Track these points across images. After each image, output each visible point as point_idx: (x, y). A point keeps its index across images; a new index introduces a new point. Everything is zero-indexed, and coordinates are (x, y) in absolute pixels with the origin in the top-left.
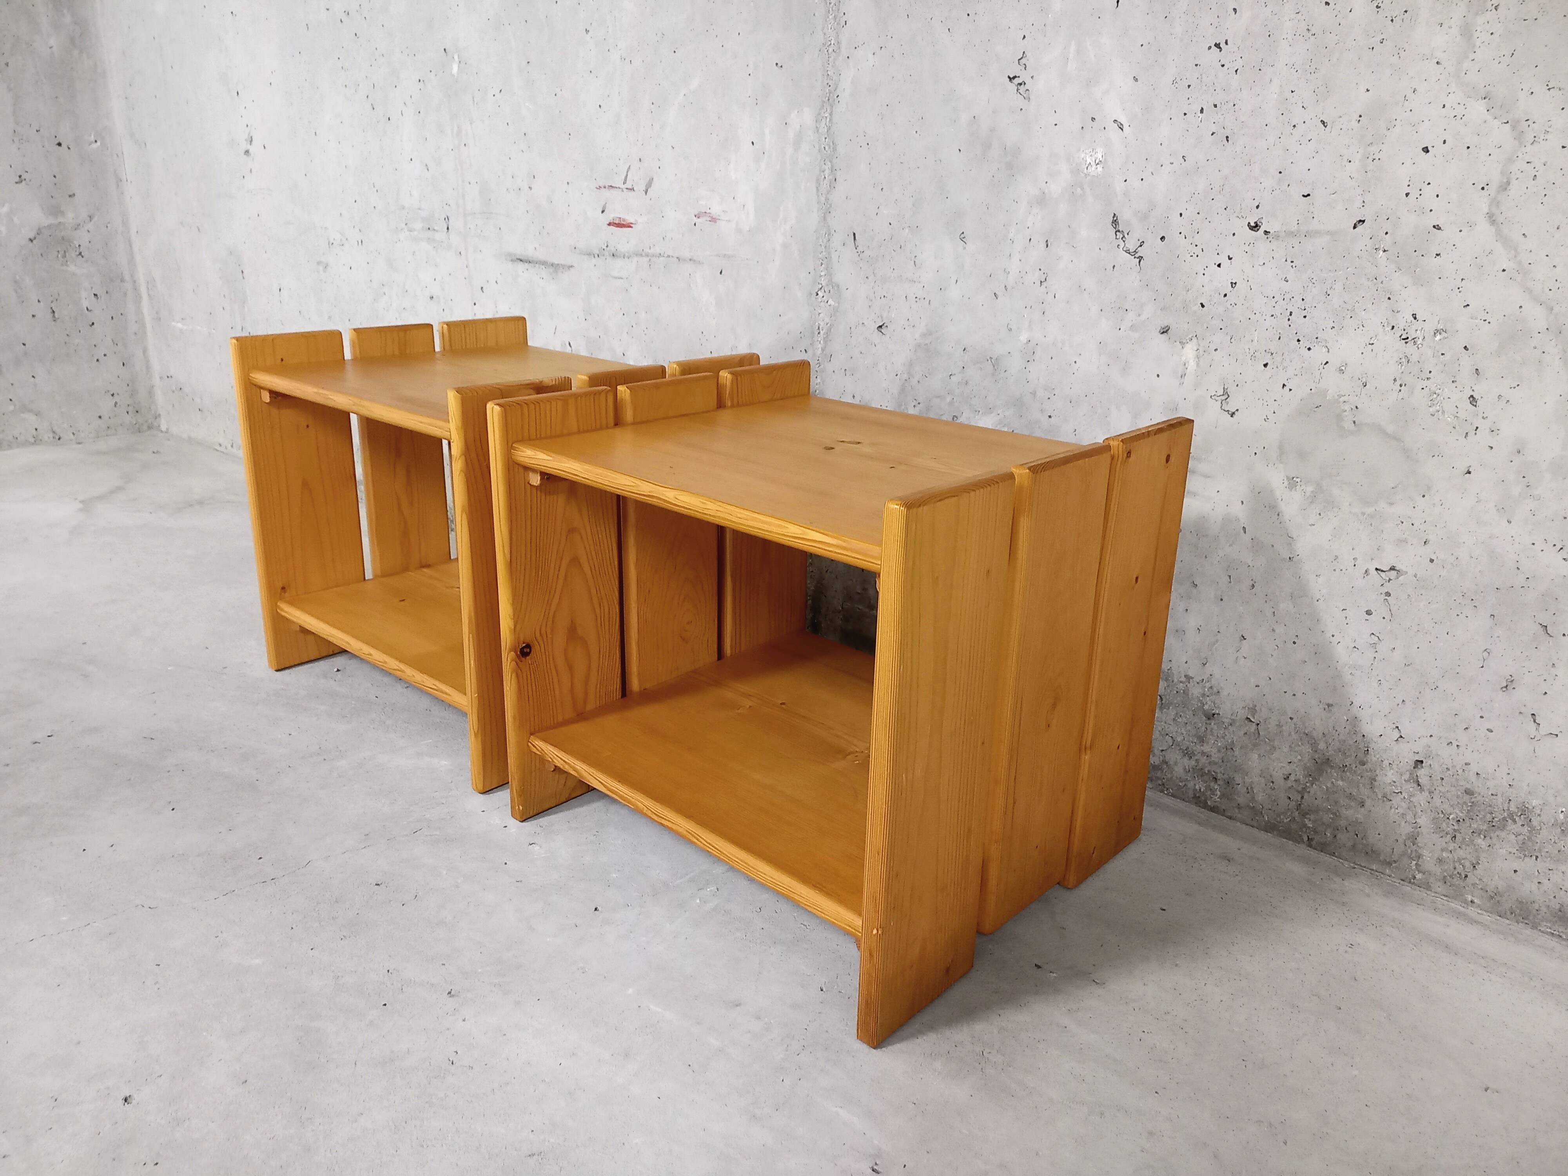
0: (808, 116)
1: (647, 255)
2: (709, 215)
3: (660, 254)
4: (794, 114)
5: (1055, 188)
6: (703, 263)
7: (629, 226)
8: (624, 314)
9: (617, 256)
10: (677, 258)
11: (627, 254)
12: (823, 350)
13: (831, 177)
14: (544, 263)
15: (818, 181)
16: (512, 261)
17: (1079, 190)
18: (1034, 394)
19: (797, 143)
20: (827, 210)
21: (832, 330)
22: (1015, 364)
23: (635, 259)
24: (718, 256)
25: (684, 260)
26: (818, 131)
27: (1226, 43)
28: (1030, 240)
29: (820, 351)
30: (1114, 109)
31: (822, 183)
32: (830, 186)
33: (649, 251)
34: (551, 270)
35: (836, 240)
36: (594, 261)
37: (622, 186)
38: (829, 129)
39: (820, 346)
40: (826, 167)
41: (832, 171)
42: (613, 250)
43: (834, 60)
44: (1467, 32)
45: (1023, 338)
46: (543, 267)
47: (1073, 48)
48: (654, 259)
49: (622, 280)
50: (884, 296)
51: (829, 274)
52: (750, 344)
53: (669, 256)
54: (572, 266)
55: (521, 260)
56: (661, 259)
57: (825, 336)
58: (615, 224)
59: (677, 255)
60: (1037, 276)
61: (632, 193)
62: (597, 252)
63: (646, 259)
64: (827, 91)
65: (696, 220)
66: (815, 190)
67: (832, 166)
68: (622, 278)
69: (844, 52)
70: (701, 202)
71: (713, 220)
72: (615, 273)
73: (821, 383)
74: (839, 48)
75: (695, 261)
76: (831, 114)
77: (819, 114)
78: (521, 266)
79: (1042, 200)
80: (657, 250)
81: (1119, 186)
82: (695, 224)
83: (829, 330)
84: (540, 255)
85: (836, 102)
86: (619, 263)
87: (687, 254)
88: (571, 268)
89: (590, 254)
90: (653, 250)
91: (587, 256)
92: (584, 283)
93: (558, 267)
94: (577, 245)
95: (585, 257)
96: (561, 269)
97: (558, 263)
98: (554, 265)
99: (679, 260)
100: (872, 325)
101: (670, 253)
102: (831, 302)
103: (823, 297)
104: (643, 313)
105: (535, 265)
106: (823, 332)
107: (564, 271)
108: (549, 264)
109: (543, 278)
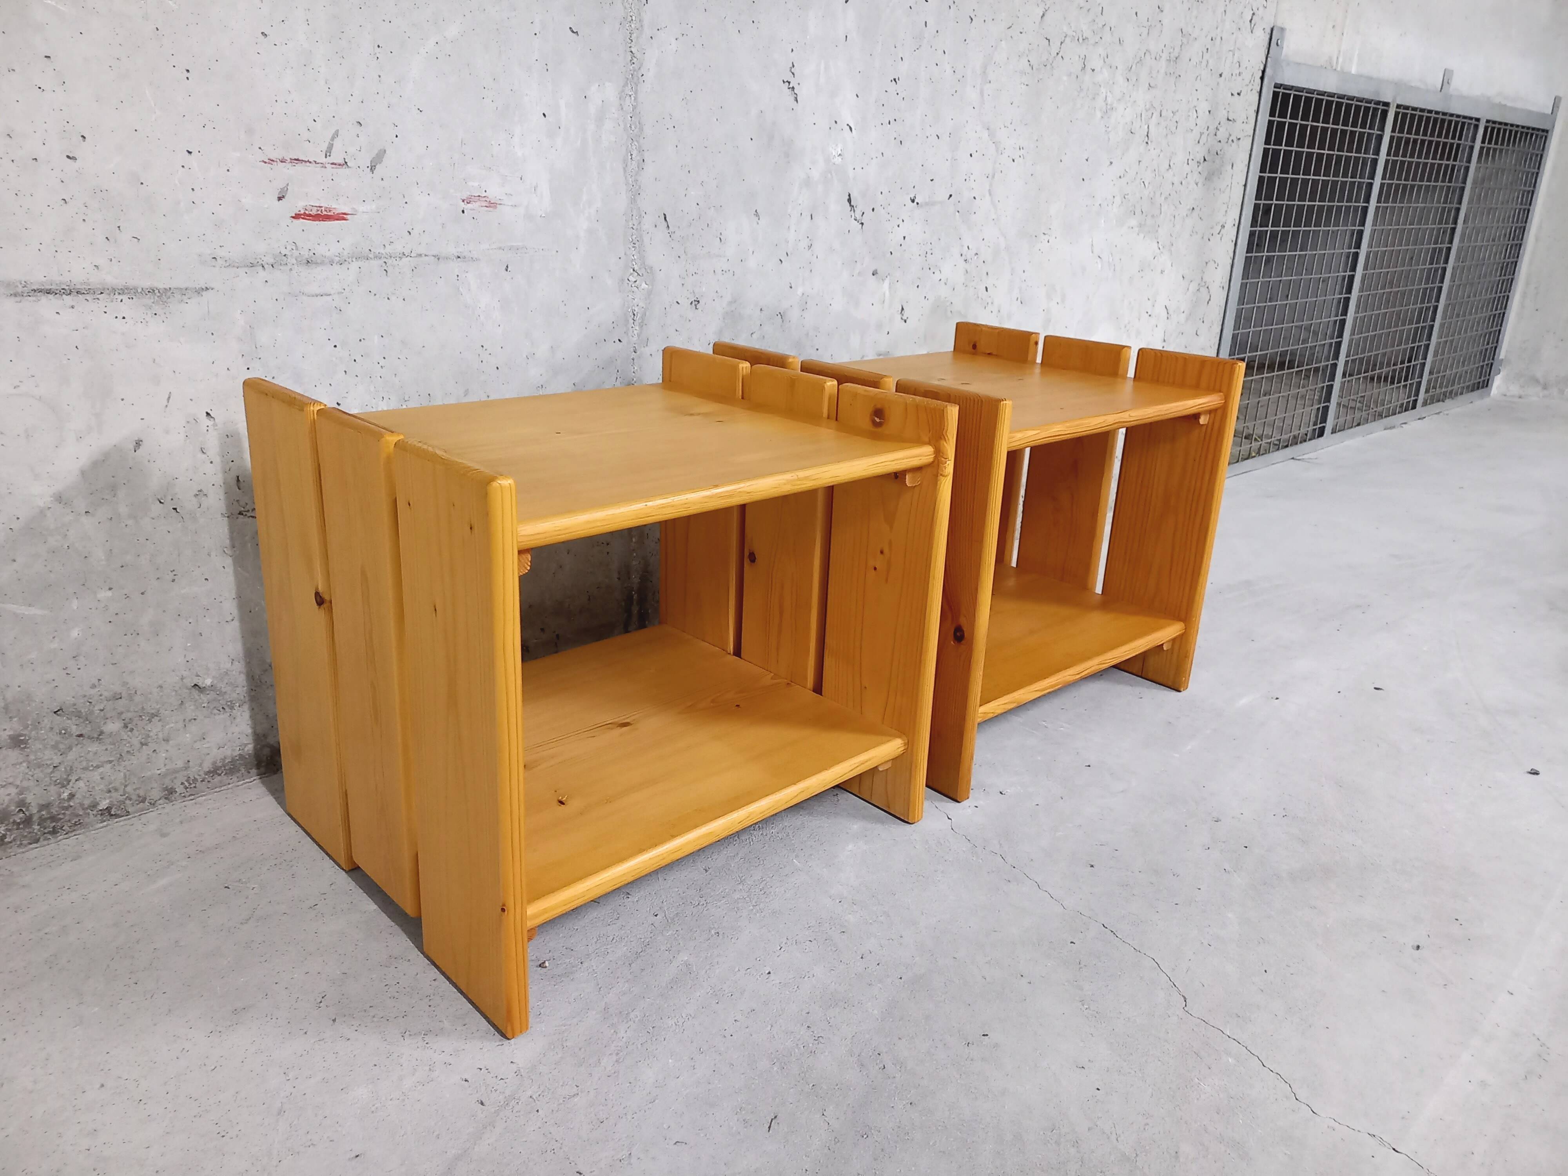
0: (611, 91)
1: (378, 257)
2: (484, 199)
3: (404, 255)
4: (594, 88)
5: (816, 174)
6: (478, 260)
7: (341, 217)
8: (335, 346)
9: (317, 264)
10: (435, 256)
11: (336, 259)
12: (639, 335)
13: (638, 158)
14: (126, 291)
15: (625, 161)
16: (15, 295)
17: (829, 175)
18: (807, 334)
19: (600, 119)
20: (635, 192)
21: (647, 314)
22: (794, 315)
23: (355, 265)
24: (500, 248)
25: (447, 258)
26: (622, 109)
27: (899, 79)
28: (801, 214)
29: (635, 338)
30: (847, 117)
31: (629, 164)
32: (638, 167)
33: (382, 251)
34: (148, 300)
35: (647, 223)
36: (262, 275)
37: (323, 160)
38: (634, 108)
39: (635, 332)
40: (634, 147)
41: (640, 152)
42: (306, 254)
43: (637, 38)
44: (982, 93)
45: (800, 291)
46: (125, 298)
47: (822, 66)
48: (389, 261)
49: (329, 298)
50: (695, 273)
51: (642, 257)
52: (552, 347)
53: (420, 255)
54: (207, 289)
55: (49, 292)
56: (405, 259)
57: (640, 321)
58: (310, 215)
59: (434, 253)
60: (805, 243)
61: (343, 171)
62: (269, 260)
63: (376, 263)
64: (631, 68)
65: (463, 205)
66: (622, 170)
67: (640, 147)
68: (329, 295)
69: (647, 32)
70: (470, 184)
71: (492, 205)
72: (314, 289)
73: (639, 370)
74: (642, 26)
75: (465, 257)
76: (636, 93)
77: (623, 91)
79: (807, 182)
80: (398, 248)
81: (851, 173)
82: (463, 212)
83: (644, 314)
84: (110, 277)
85: (641, 79)
86: (319, 273)
87: (453, 250)
88: (204, 293)
89: (252, 265)
90: (389, 249)
91: (246, 269)
92: (239, 311)
93: (169, 294)
94: (220, 253)
95: (241, 271)
96: (178, 296)
97: (167, 287)
98: (156, 291)
99: (439, 259)
100: (685, 303)
101: (422, 251)
102: (644, 285)
103: (635, 282)
104: (376, 338)
105: (98, 296)
106: (637, 318)
107: (185, 298)
108: (139, 290)
109: (124, 318)
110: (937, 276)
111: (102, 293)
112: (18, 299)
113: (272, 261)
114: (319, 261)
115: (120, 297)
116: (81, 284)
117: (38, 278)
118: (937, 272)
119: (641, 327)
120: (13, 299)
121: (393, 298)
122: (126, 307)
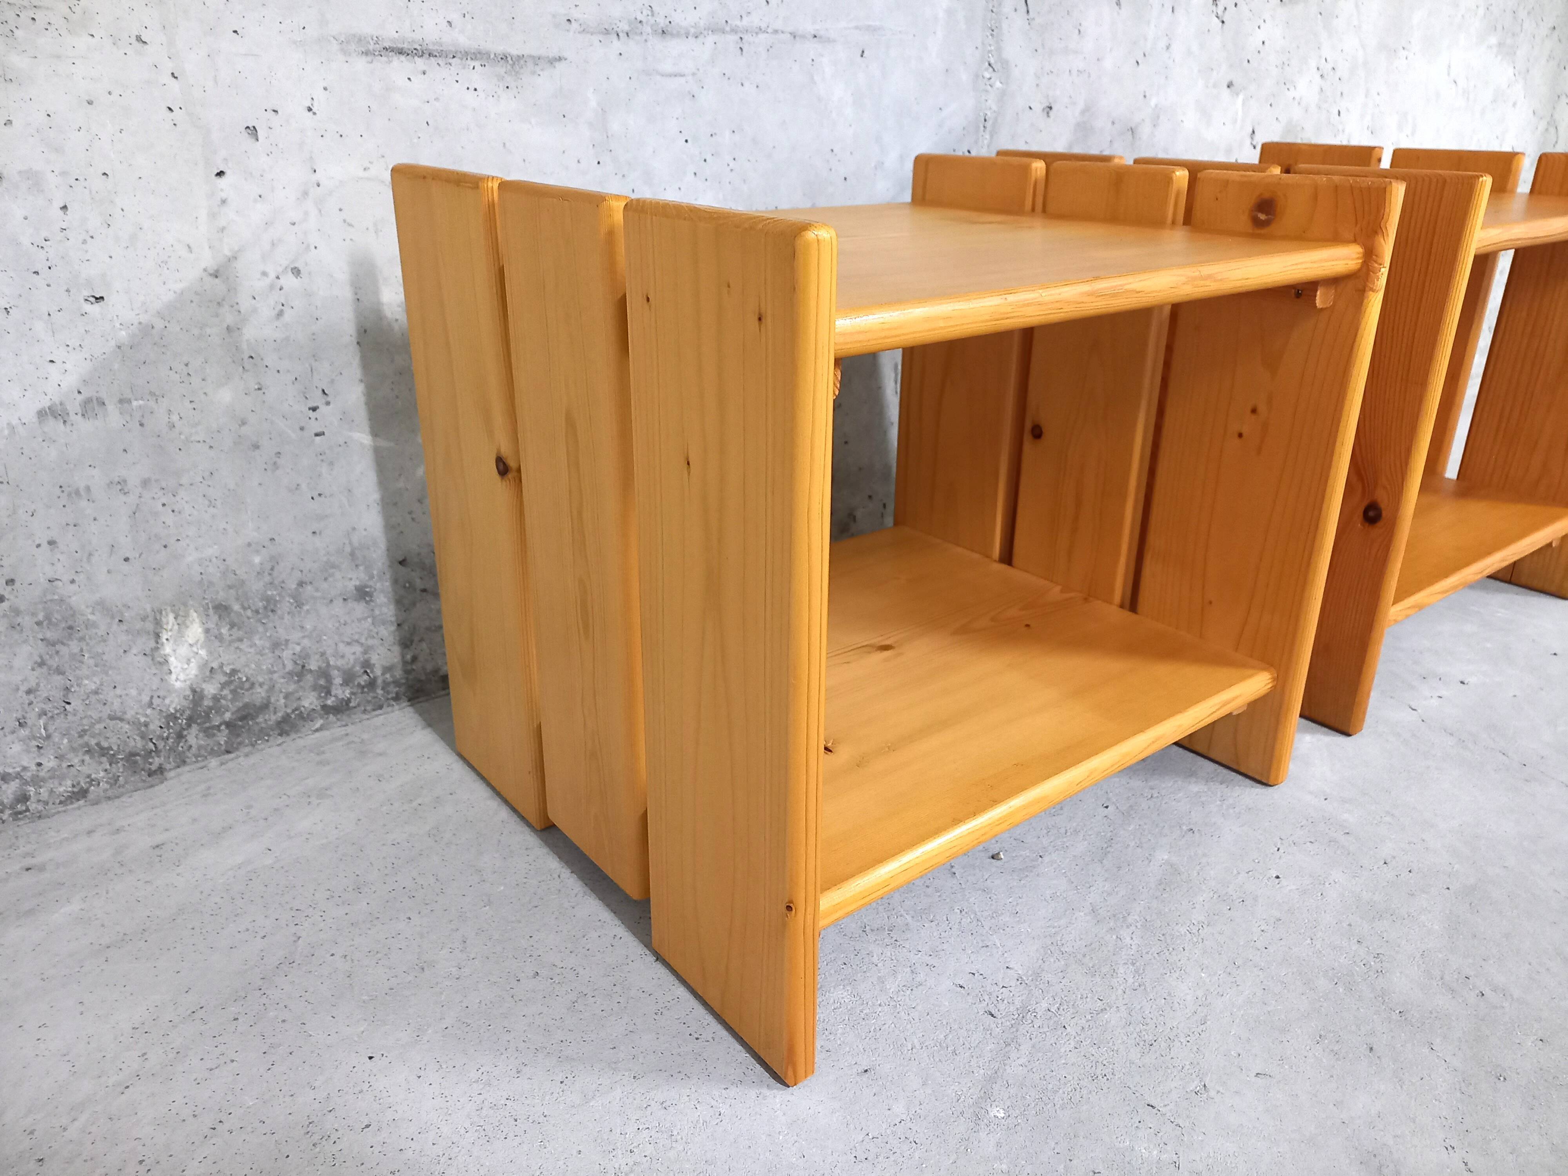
1: (734, 31)
3: (761, 29)
6: (834, 41)
8: (686, 141)
9: (672, 35)
10: (791, 33)
11: (692, 30)
12: (988, 146)
14: (478, 56)
16: (366, 53)
21: (999, 120)
22: (1145, 131)
23: (711, 39)
24: (857, 28)
25: (803, 37)
33: (738, 23)
34: (501, 69)
35: (1007, 6)
36: (617, 45)
39: (986, 142)
42: (662, 22)
45: (1153, 103)
46: (477, 64)
48: (745, 37)
49: (683, 80)
50: (1051, 72)
51: (999, 49)
53: (776, 32)
54: (560, 59)
55: (401, 52)
56: (762, 36)
57: (991, 129)
59: (790, 29)
60: (1163, 42)
62: (624, 26)
63: (731, 38)
68: (683, 76)
72: (668, 67)
75: (821, 37)
78: (399, 67)
80: (755, 20)
83: (996, 119)
84: (462, 39)
86: (675, 46)
87: (810, 28)
88: (557, 64)
89: (607, 32)
90: (746, 21)
91: (601, 37)
92: (592, 90)
93: (522, 62)
94: (575, 14)
95: (595, 39)
96: (530, 65)
97: (520, 54)
98: (509, 59)
99: (795, 37)
100: (1038, 107)
101: (778, 25)
102: (998, 84)
103: (990, 79)
104: (727, 133)
105: (451, 61)
106: (989, 124)
107: (538, 69)
108: (492, 56)
109: (475, 90)
110: (1292, 93)
111: (454, 57)
112: (369, 58)
113: (626, 28)
114: (675, 32)
115: (472, 63)
116: (434, 44)
117: (390, 33)
118: (1292, 89)
119: (992, 136)
120: (364, 59)
121: (746, 84)
122: (477, 75)
